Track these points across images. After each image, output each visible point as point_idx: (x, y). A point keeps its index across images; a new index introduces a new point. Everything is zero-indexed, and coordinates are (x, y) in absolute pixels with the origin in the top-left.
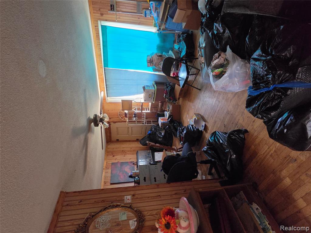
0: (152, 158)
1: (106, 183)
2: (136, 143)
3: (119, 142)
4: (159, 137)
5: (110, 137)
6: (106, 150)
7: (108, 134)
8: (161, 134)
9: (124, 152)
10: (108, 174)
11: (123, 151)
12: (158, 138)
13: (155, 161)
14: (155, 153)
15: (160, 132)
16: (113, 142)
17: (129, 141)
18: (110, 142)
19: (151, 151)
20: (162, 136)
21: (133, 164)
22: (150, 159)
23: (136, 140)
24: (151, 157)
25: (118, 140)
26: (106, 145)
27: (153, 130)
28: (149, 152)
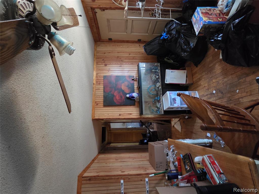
0: (160, 77)
1: (97, 104)
2: (137, 45)
3: (113, 42)
4: (182, 49)
5: (99, 34)
6: (95, 55)
7: (95, 30)
8: (189, 44)
9: (119, 60)
10: (100, 92)
11: (118, 57)
12: (180, 50)
13: (166, 82)
14: (167, 71)
15: (188, 39)
16: (103, 41)
17: (128, 42)
18: (99, 41)
19: (159, 64)
20: (190, 48)
21: (133, 80)
22: (157, 77)
23: (137, 40)
24: (160, 75)
25: (110, 39)
26: (95, 46)
27: (174, 32)
28: (157, 66)
